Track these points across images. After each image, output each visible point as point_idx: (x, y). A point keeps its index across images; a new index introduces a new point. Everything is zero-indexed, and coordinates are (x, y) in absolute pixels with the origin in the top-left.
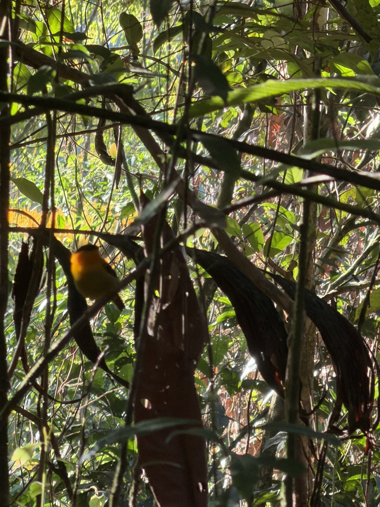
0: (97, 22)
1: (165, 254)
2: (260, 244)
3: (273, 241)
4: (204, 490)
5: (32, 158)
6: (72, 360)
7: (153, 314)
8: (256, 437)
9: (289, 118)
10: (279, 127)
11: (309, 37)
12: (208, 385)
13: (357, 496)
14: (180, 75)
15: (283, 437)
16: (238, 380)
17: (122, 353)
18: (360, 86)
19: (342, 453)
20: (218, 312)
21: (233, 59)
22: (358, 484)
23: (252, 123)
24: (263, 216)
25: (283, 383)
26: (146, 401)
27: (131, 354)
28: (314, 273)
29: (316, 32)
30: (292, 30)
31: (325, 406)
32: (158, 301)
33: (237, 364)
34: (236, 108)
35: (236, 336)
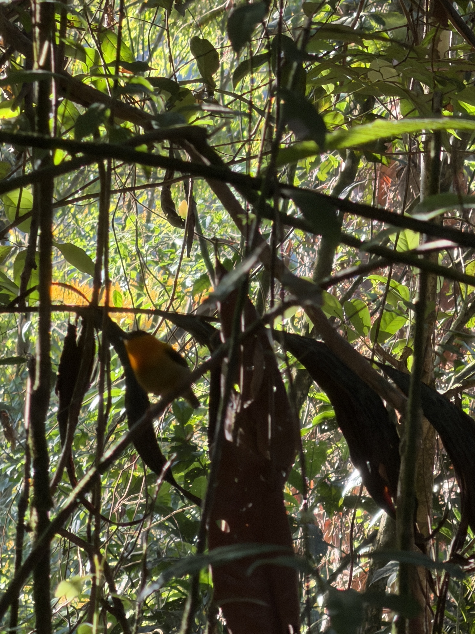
0: (163, 48)
1: (247, 338)
2: (366, 326)
3: (382, 322)
5: (82, 220)
6: (131, 472)
7: (231, 414)
8: (361, 567)
9: (402, 169)
10: (390, 180)
11: (428, 68)
12: (301, 503)
14: (266, 115)
15: (395, 568)
16: (339, 496)
17: (195, 463)
19: (468, 588)
20: (314, 412)
21: (332, 95)
23: (357, 175)
24: (371, 291)
25: (395, 500)
26: (224, 523)
27: (205, 464)
28: (433, 362)
29: (436, 62)
30: (406, 59)
31: (447, 529)
32: (238, 398)
33: (338, 477)
34: (336, 156)
35: (337, 442)
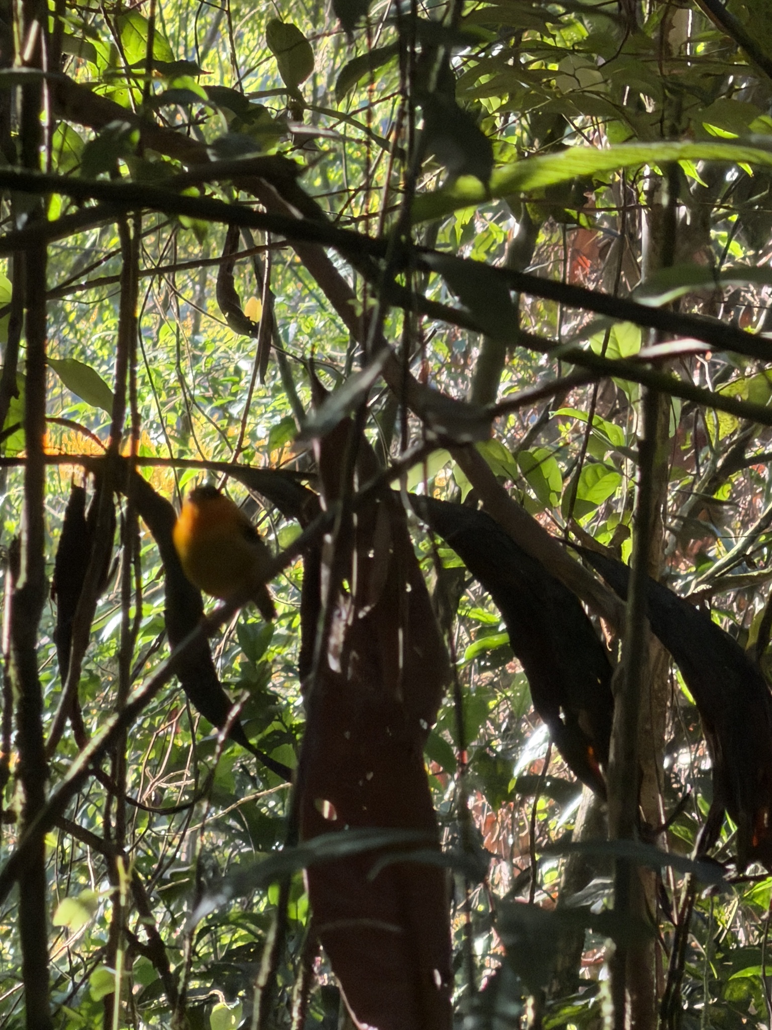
0: (218, 52)
1: (363, 502)
2: (554, 491)
3: (580, 485)
4: (446, 985)
5: (89, 331)
6: (171, 738)
7: (338, 627)
8: (545, 892)
9: (608, 245)
10: (589, 262)
11: (652, 68)
12: (446, 787)
13: (752, 1010)
14: (391, 148)
15: (601, 892)
16: (509, 775)
17: (274, 723)
18: (758, 157)
19: (719, 923)
20: (467, 640)
21: (497, 114)
22: (753, 987)
23: (535, 254)
24: (558, 443)
25: (604, 768)
26: (327, 805)
27: (291, 725)
28: (663, 550)
29: (666, 61)
30: (617, 55)
31: (685, 829)
32: (349, 601)
33: (507, 745)
34: (501, 225)
35: (505, 687)
